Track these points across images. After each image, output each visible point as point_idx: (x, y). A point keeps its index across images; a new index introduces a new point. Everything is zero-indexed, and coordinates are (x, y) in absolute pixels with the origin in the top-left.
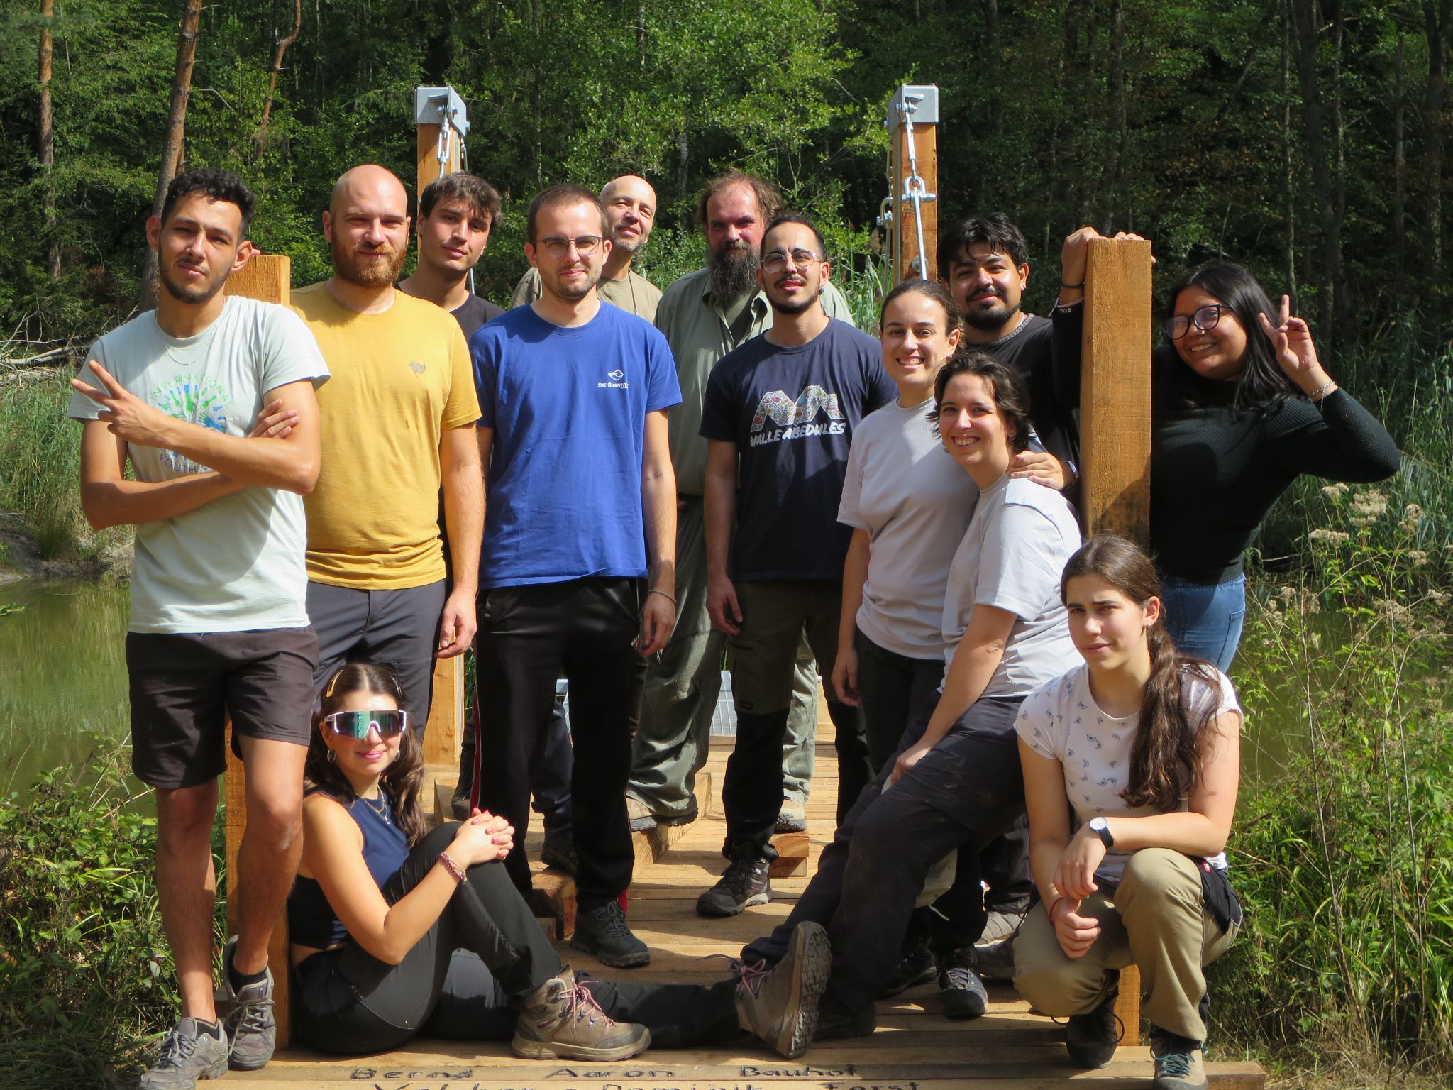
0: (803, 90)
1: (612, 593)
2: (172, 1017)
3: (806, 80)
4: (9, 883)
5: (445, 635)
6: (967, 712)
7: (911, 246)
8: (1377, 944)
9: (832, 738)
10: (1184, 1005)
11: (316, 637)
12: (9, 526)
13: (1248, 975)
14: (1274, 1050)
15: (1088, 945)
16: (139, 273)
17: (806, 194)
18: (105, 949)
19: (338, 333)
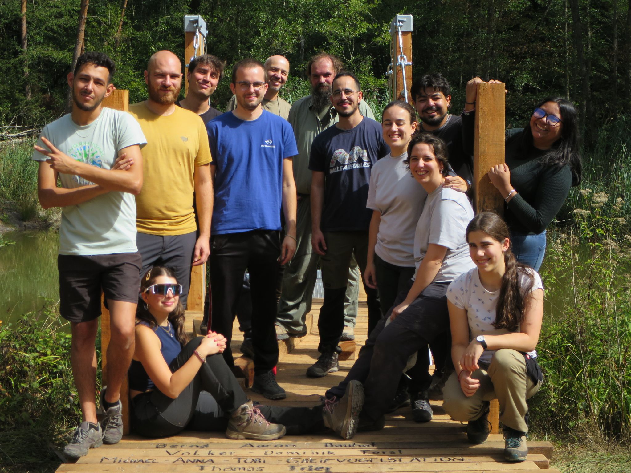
0: (355, 17)
1: (268, 236)
2: (79, 421)
3: (356, 12)
4: (8, 363)
5: (196, 256)
6: (425, 288)
7: (401, 85)
8: (603, 389)
9: (365, 299)
10: (518, 417)
11: (140, 256)
12: (9, 207)
13: (547, 403)
14: (558, 436)
15: (474, 391)
16: (65, 96)
17: (356, 62)
18: (50, 391)
19: (150, 124)
